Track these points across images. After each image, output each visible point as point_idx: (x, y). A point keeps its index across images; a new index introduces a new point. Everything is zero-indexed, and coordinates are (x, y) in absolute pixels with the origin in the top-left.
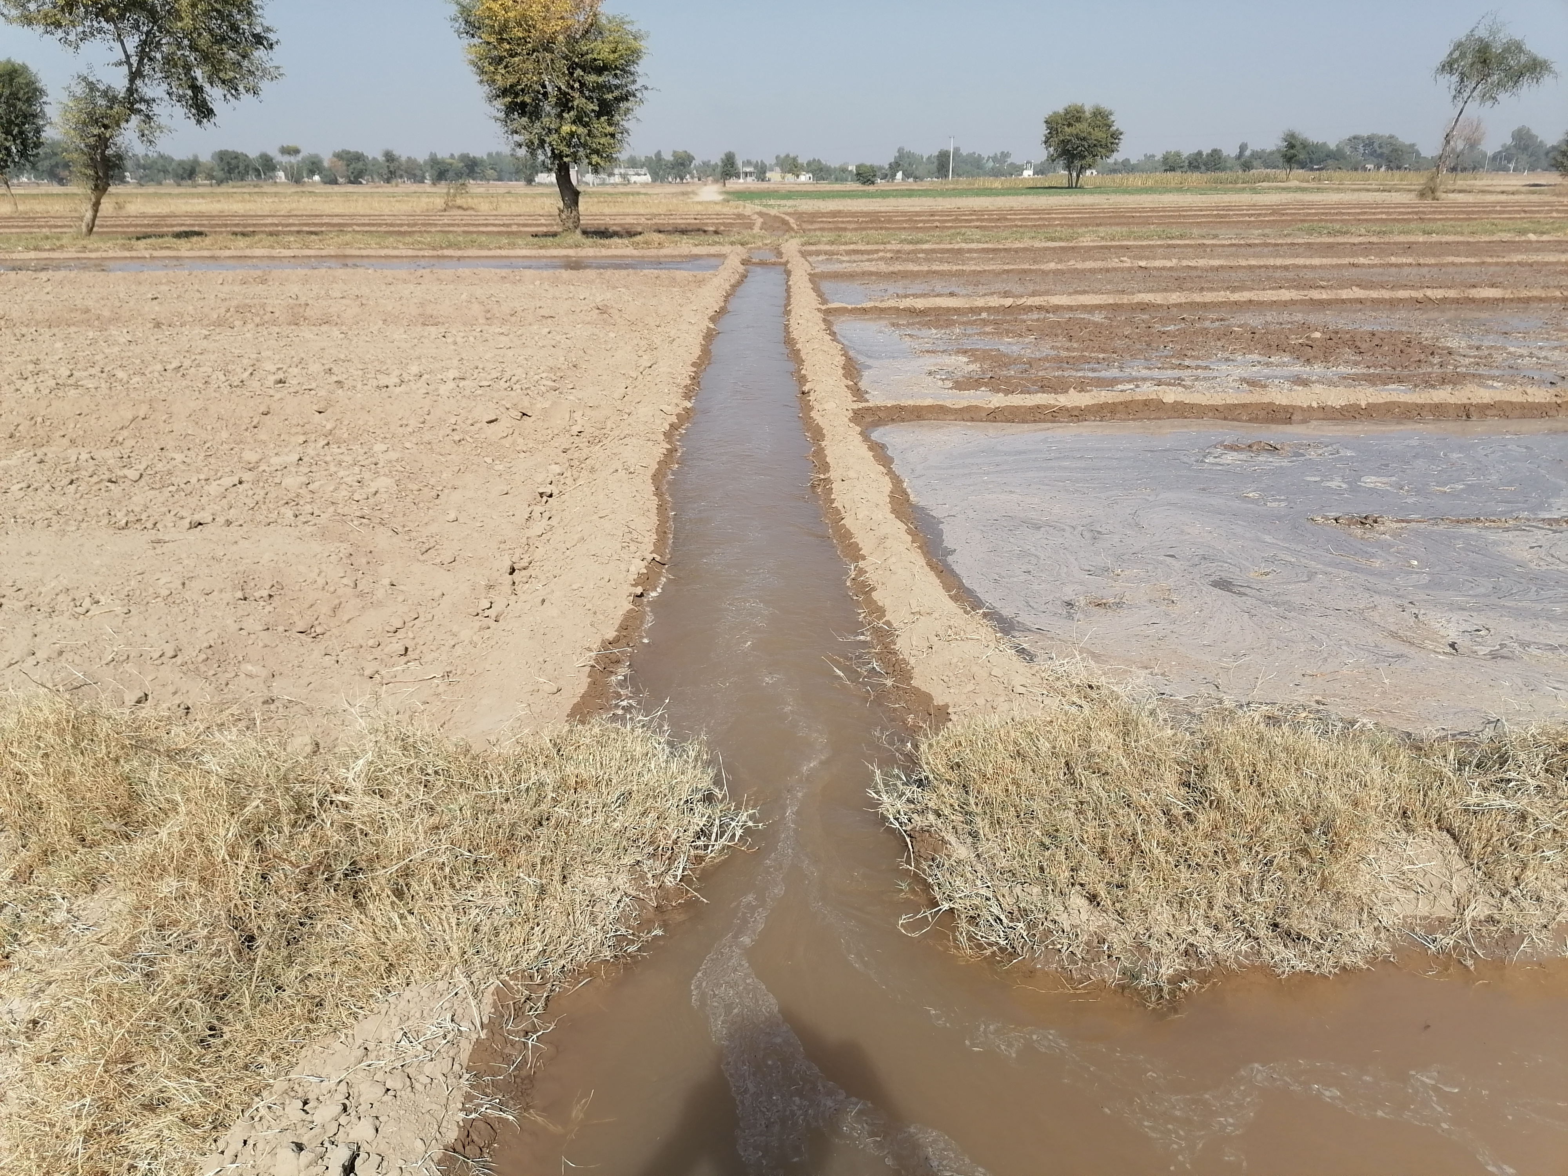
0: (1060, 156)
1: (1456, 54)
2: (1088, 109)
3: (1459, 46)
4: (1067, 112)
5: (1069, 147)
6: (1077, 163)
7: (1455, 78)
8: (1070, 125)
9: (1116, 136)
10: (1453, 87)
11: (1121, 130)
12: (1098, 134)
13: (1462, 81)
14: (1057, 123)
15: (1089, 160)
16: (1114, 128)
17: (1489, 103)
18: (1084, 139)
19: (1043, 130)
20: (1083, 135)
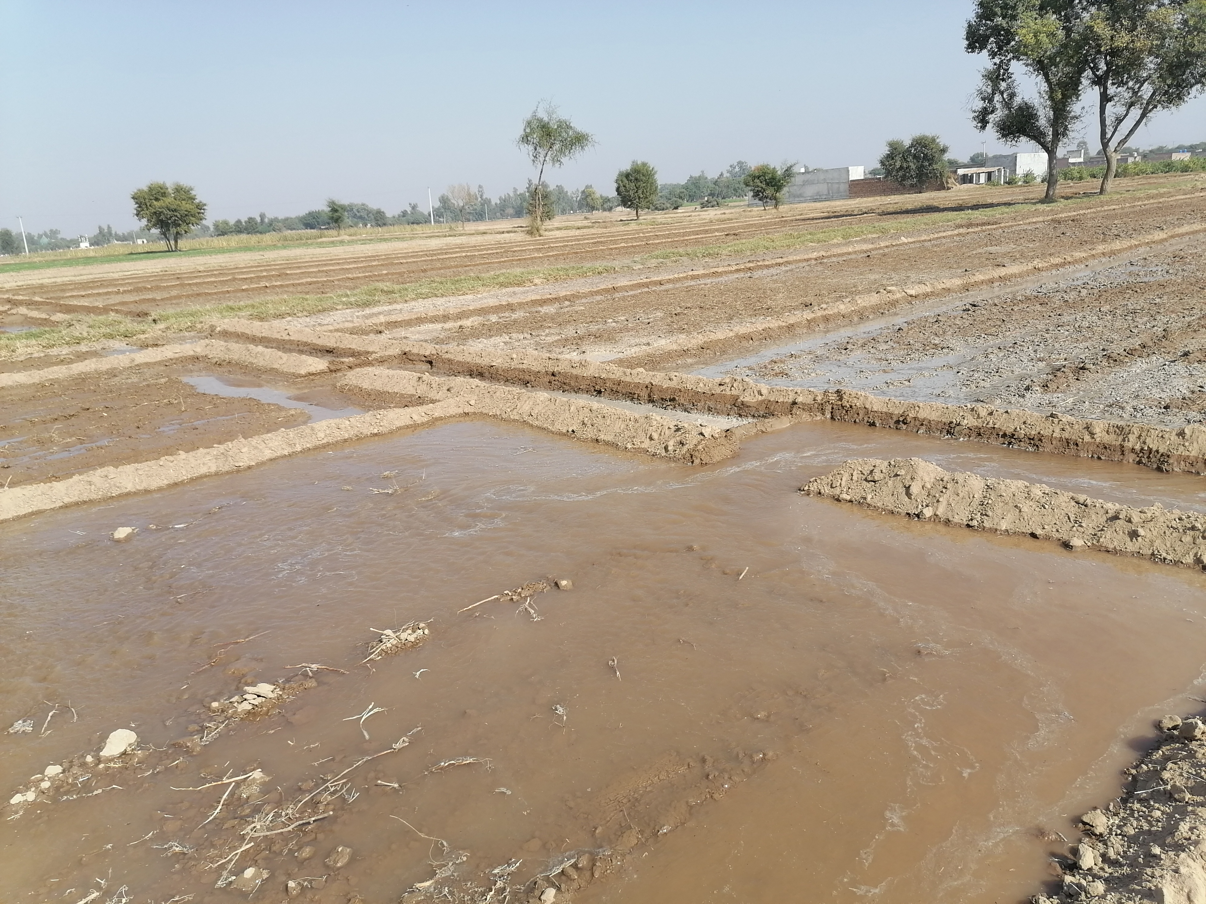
0: (154, 225)
1: (528, 130)
2: (170, 186)
3: (529, 123)
4: (151, 189)
5: (162, 217)
6: (173, 230)
7: (531, 148)
8: (157, 199)
9: (200, 207)
10: (531, 154)
11: (204, 202)
12: (186, 206)
13: (536, 149)
14: (145, 199)
15: (184, 227)
16: (197, 201)
17: (557, 165)
18: (175, 210)
19: (132, 206)
20: (172, 207)
